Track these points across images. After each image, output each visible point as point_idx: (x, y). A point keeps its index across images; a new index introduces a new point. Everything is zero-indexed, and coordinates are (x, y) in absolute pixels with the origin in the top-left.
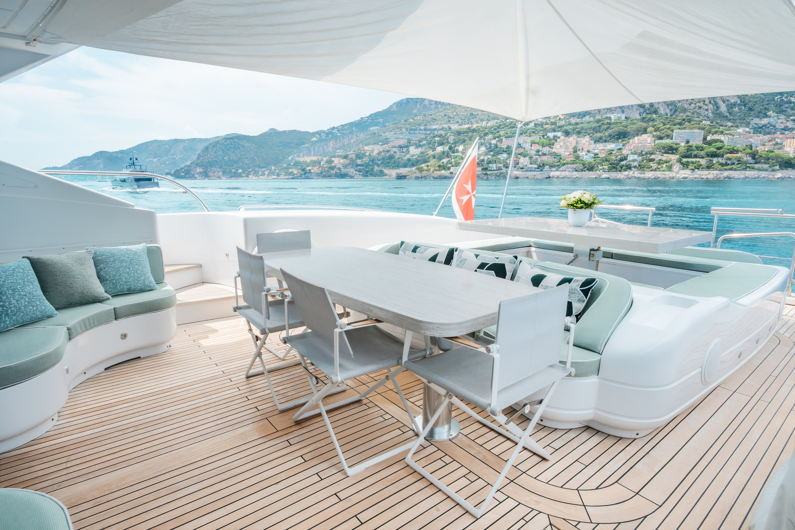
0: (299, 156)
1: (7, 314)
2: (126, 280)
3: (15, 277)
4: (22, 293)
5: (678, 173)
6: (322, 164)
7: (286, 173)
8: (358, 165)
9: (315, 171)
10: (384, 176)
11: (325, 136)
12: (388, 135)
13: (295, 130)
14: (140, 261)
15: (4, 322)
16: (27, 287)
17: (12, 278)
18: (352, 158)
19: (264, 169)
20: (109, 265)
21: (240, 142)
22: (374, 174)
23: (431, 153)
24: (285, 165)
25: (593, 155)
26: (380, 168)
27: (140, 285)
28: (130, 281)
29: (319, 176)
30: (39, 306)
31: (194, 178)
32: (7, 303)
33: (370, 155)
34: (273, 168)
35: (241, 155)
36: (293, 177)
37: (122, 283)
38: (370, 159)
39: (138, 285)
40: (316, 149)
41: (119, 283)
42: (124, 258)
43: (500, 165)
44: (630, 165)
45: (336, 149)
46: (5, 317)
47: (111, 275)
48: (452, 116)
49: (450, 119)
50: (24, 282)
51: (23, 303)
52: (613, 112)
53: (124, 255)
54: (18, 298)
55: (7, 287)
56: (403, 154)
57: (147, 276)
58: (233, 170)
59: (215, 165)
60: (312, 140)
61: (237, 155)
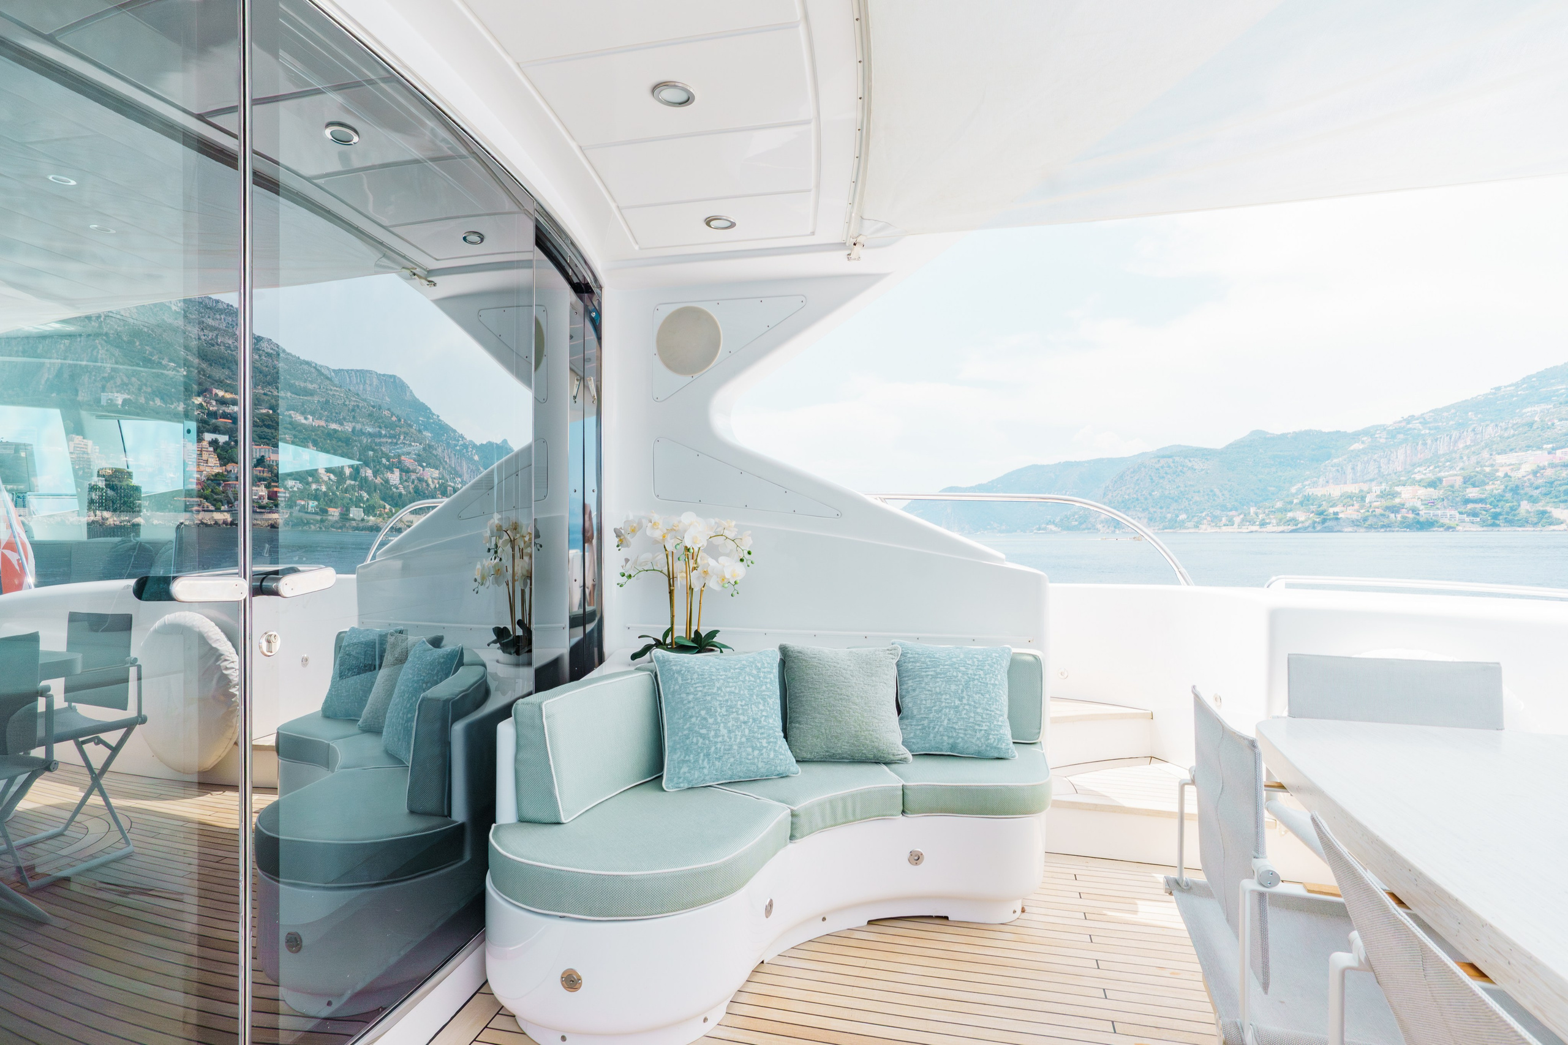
0: (1315, 484)
1: (707, 755)
2: (951, 726)
3: (739, 683)
4: (742, 718)
6: (1367, 500)
7: (1281, 520)
8: (1467, 501)
9: (1349, 517)
10: (1551, 524)
11: (1386, 438)
13: (1310, 431)
14: (987, 684)
15: (700, 768)
16: (753, 706)
17: (734, 684)
18: (1452, 486)
19: (1233, 513)
20: (923, 685)
21: (1187, 461)
22: (1519, 520)
24: (1279, 505)
27: (975, 742)
28: (957, 727)
29: (1358, 526)
30: (764, 750)
31: (1095, 529)
32: (713, 733)
33: (1506, 475)
34: (1253, 510)
35: (1186, 487)
36: (1294, 527)
37: (941, 729)
38: (1506, 487)
39: (974, 741)
40: (1359, 468)
41: (934, 728)
42: (955, 674)
45: (1414, 465)
46: (703, 761)
47: (922, 706)
50: (751, 695)
51: (739, 737)
53: (957, 666)
54: (733, 725)
55: (721, 701)
57: (995, 723)
58: (1169, 516)
59: (1135, 506)
60: (1352, 448)
61: (1179, 486)
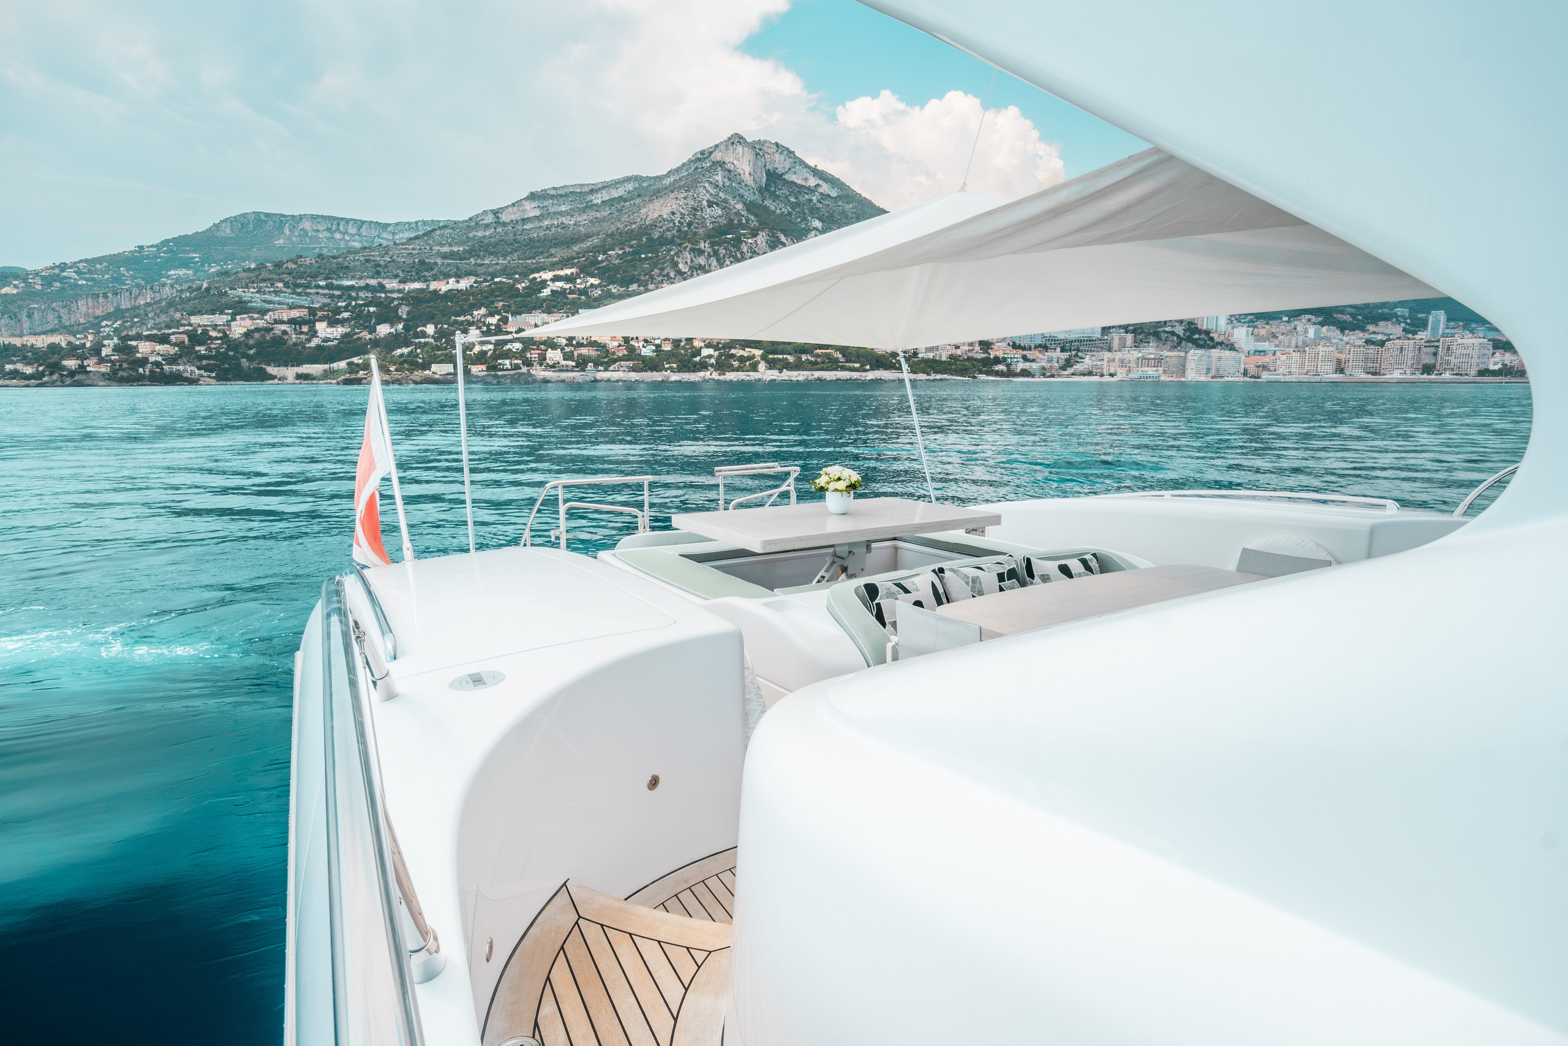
5: (763, 374)
12: (243, 294)
22: (244, 375)
23: (366, 335)
25: (654, 348)
26: (254, 365)
43: (516, 362)
44: (706, 362)
48: (382, 263)
49: (379, 269)
52: (672, 280)
56: (303, 337)
60: (3, 292)
